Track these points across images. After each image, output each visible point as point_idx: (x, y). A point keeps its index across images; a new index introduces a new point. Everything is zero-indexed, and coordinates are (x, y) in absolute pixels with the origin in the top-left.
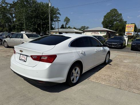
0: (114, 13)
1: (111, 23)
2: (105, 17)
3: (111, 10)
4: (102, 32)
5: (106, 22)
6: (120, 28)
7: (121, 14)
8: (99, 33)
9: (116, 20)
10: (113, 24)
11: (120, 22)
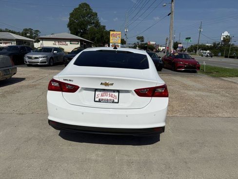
0: (86, 10)
1: (83, 26)
2: (72, 15)
3: (80, 5)
4: (73, 42)
5: (75, 24)
6: (98, 36)
7: (96, 14)
8: (68, 43)
9: (90, 23)
10: (85, 30)
11: (96, 26)
